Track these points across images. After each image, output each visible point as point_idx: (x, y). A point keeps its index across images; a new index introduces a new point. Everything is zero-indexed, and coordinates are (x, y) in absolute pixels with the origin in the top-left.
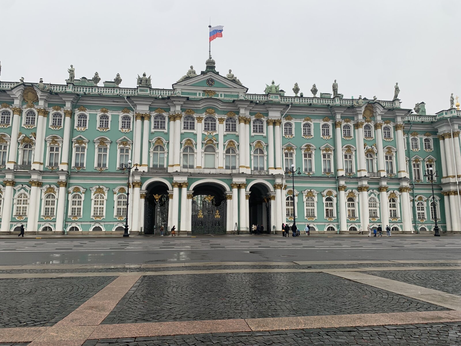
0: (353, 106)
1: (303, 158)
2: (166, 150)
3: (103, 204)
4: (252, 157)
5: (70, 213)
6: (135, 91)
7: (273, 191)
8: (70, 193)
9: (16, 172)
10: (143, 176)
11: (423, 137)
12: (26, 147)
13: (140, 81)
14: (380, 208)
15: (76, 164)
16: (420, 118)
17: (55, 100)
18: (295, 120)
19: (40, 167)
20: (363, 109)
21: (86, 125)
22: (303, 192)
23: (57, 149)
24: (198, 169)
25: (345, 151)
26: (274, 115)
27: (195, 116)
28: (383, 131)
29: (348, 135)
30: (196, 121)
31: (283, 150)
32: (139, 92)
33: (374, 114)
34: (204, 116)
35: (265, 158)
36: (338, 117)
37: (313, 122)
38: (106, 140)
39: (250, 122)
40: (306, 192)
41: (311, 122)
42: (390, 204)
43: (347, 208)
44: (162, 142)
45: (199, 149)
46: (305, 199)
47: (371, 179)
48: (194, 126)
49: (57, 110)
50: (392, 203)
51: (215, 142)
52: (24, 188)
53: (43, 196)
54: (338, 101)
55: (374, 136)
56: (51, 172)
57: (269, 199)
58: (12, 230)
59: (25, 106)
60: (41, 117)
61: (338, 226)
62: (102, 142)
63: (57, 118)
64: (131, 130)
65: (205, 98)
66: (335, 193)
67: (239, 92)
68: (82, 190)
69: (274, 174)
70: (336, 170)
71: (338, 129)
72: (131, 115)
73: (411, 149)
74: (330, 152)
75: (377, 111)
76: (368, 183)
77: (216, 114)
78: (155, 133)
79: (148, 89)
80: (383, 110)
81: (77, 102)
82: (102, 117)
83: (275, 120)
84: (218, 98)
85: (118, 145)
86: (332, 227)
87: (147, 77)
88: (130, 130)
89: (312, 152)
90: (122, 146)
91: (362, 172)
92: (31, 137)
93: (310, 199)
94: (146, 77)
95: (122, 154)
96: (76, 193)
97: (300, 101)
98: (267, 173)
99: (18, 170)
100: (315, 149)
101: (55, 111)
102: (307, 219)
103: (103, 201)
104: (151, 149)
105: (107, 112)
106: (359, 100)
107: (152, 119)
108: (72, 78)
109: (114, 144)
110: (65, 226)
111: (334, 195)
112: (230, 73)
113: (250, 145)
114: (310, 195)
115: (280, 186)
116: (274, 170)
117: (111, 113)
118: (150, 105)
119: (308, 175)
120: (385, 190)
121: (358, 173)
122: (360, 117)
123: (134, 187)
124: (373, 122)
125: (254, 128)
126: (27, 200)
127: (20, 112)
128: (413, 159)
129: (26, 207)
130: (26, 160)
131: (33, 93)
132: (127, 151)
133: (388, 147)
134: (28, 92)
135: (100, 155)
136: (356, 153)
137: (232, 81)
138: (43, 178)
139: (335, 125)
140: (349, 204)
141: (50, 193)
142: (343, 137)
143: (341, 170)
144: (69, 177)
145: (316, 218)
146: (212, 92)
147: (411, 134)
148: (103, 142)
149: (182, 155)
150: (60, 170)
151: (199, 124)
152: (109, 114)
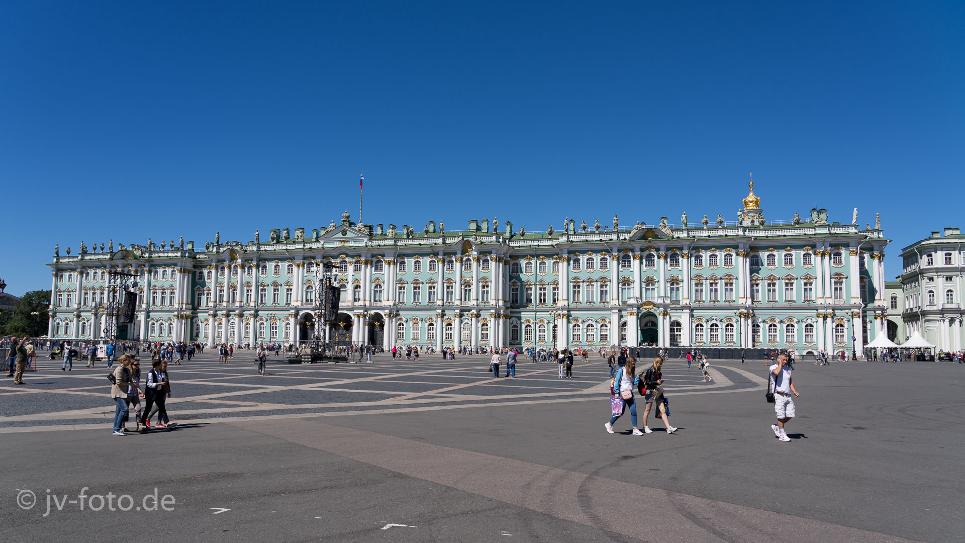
1: (413, 291)
2: (314, 289)
4: (373, 292)
5: (258, 335)
8: (257, 321)
10: (298, 310)
11: (552, 260)
12: (234, 290)
15: (262, 301)
17: (248, 257)
18: (408, 258)
19: (240, 304)
20: (459, 246)
22: (410, 319)
23: (251, 291)
25: (446, 283)
26: (389, 256)
27: (333, 261)
28: (481, 263)
29: (451, 268)
31: (397, 284)
34: (339, 260)
35: (383, 292)
36: (441, 253)
38: (278, 283)
39: (371, 263)
40: (413, 319)
41: (420, 259)
44: (312, 283)
46: (411, 324)
51: (345, 281)
52: (233, 319)
53: (244, 324)
55: (472, 269)
56: (247, 307)
59: (232, 263)
60: (240, 270)
64: (292, 275)
65: (340, 247)
67: (364, 239)
68: (264, 319)
69: (386, 304)
71: (440, 265)
72: (293, 263)
73: (538, 273)
74: (434, 284)
75: (473, 247)
76: (460, 310)
77: (347, 259)
78: (307, 276)
82: (276, 266)
83: (389, 260)
84: (349, 245)
85: (285, 286)
89: (419, 284)
91: (456, 301)
92: (236, 284)
93: (416, 324)
95: (288, 292)
96: (261, 322)
98: (381, 304)
99: (228, 307)
100: (422, 283)
101: (249, 265)
103: (277, 327)
104: (304, 288)
107: (305, 266)
111: (434, 321)
113: (371, 282)
114: (416, 321)
115: (388, 315)
118: (304, 255)
120: (474, 316)
122: (458, 253)
123: (292, 317)
124: (472, 255)
125: (376, 268)
126: (235, 327)
127: (230, 267)
128: (538, 283)
129: (235, 331)
133: (484, 278)
134: (233, 253)
135: (275, 295)
137: (358, 231)
138: (243, 311)
141: (247, 322)
142: (446, 271)
143: (440, 299)
144: (256, 311)
145: (419, 340)
146: (345, 241)
147: (539, 258)
148: (276, 285)
150: (251, 306)
152: (280, 264)
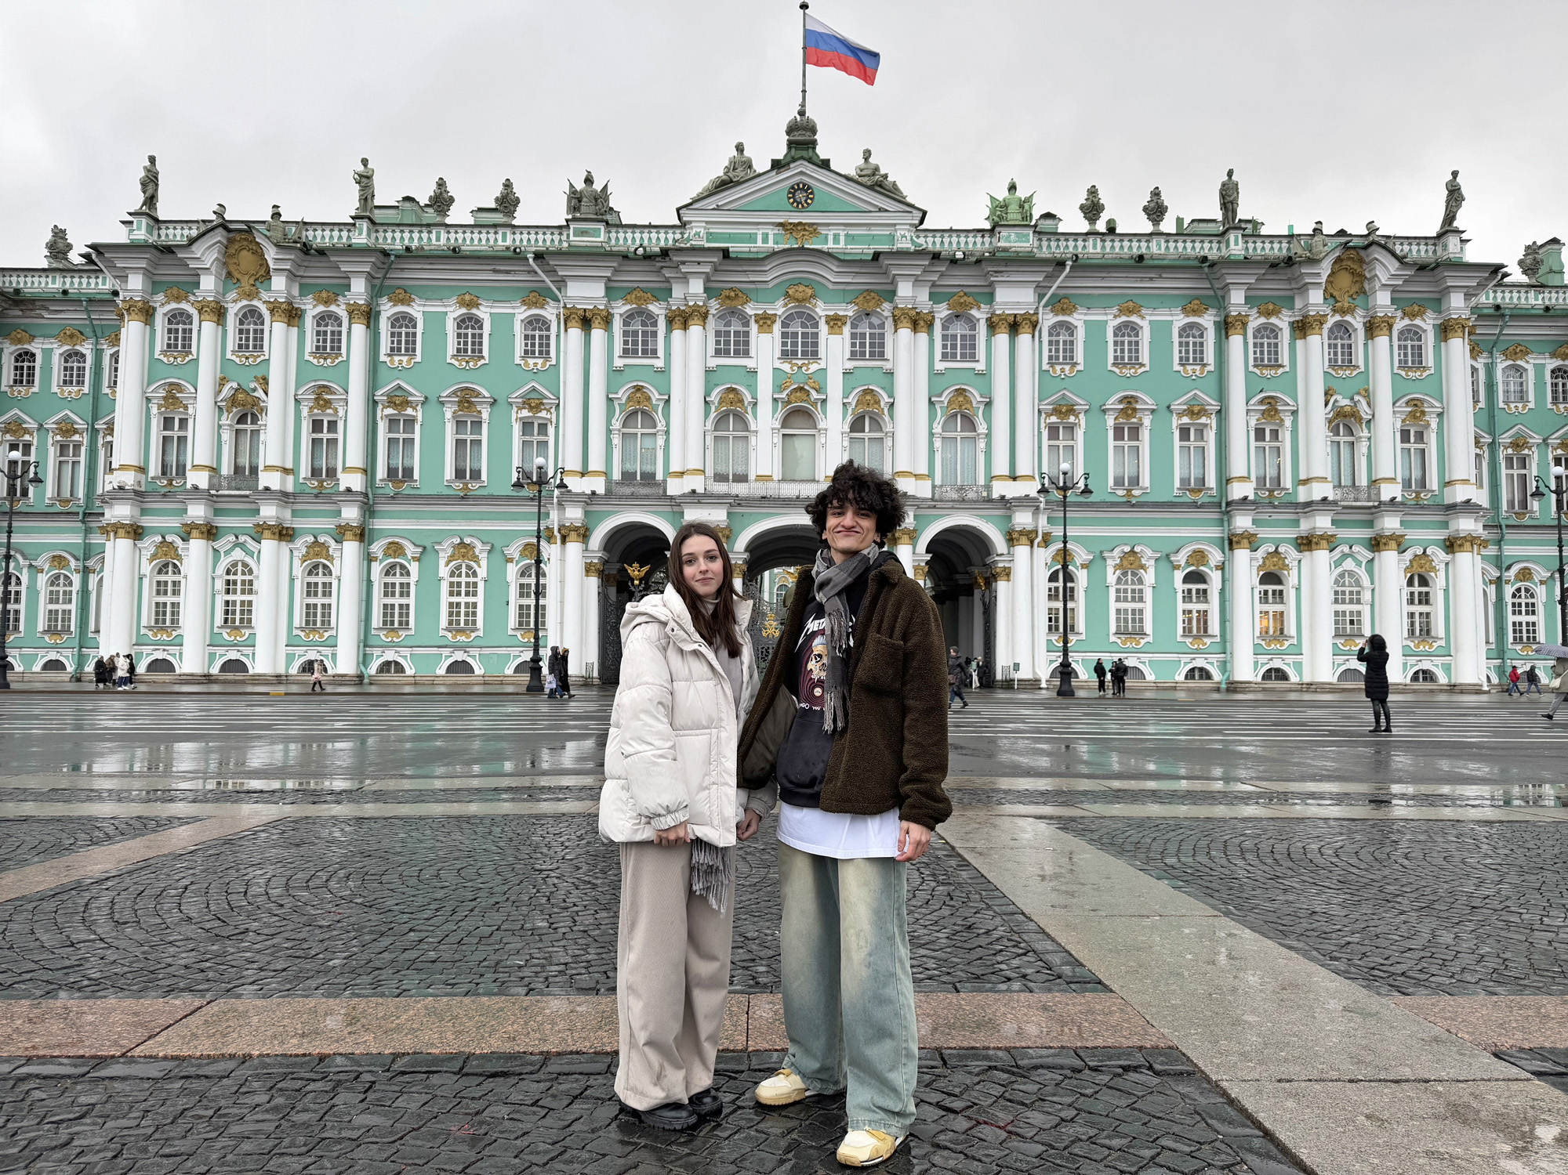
0: (1290, 258)
1: (1111, 443)
2: (661, 425)
3: (475, 594)
4: (938, 443)
5: (376, 620)
6: (560, 234)
7: (1005, 551)
8: (376, 559)
9: (217, 496)
10: (590, 508)
11: (1548, 361)
12: (242, 420)
13: (575, 199)
14: (1372, 605)
15: (392, 472)
16: (1540, 297)
17: (318, 273)
18: (1086, 314)
19: (283, 482)
20: (1325, 269)
21: (414, 350)
22: (1106, 554)
23: (333, 426)
24: (759, 484)
25: (1258, 415)
26: (1014, 297)
27: (750, 310)
28: (1396, 343)
29: (1269, 360)
30: (754, 328)
31: (1043, 416)
32: (572, 238)
33: (1367, 286)
34: (779, 308)
35: (982, 444)
36: (1237, 297)
37: (1148, 318)
38: (478, 394)
39: (930, 325)
40: (1117, 553)
41: (1143, 318)
42: (1412, 594)
43: (1258, 607)
44: (649, 399)
45: (765, 420)
46: (1111, 577)
47: (1345, 507)
48: (747, 343)
49: (327, 303)
50: (1417, 589)
51: (814, 395)
52: (242, 546)
53: (299, 570)
54: (1236, 244)
55: (1361, 363)
56: (316, 496)
57: (991, 579)
58: (215, 670)
59: (232, 295)
60: (279, 328)
61: (1224, 666)
62: (466, 400)
63: (329, 329)
64: (554, 362)
65: (784, 250)
66: (1215, 556)
67: (895, 225)
68: (410, 550)
69: (1009, 496)
70: (1225, 480)
71: (1236, 341)
72: (550, 312)
73: (1501, 405)
74: (1203, 420)
75: (1376, 275)
76: (1333, 522)
77: (820, 303)
78: (627, 369)
79: (602, 227)
80: (1398, 269)
81: (385, 277)
82: (462, 322)
83: (1015, 315)
84: (824, 247)
85: (515, 409)
86: (1201, 669)
87: (598, 186)
88: (548, 364)
89: (1140, 419)
90: (525, 413)
91: (1315, 485)
92: (254, 390)
93: (1129, 577)
94: (595, 186)
95: (527, 438)
96: (392, 560)
97: (1103, 247)
98: (985, 494)
99: (220, 492)
100: (1153, 411)
101: (321, 308)
102: (1119, 641)
103: (475, 584)
104: (614, 421)
105: (477, 305)
106: (1313, 236)
107: (617, 324)
108: (366, 199)
109: (501, 407)
110: (365, 660)
111: (1213, 563)
112: (866, 159)
113: (931, 403)
114: (1131, 563)
115: (1030, 536)
116: (1011, 483)
117: (488, 310)
118: (609, 279)
119: (1124, 500)
120: (1393, 544)
121: (1301, 489)
122: (1316, 297)
123: (564, 540)
124: (1360, 312)
125: (944, 346)
126: (251, 583)
127: (220, 314)
128: (1505, 439)
129: (250, 603)
130: (245, 461)
131: (255, 253)
132: (543, 428)
133: (1412, 400)
134: (238, 251)
135: (460, 444)
136: (1295, 423)
137: (871, 188)
138: (295, 513)
139: (1225, 327)
140: (1266, 592)
141: (318, 562)
142: (1251, 369)
143: (1242, 479)
144: (369, 511)
145: (1150, 639)
146: (805, 230)
147: (1504, 353)
148: (468, 402)
149: (709, 439)
150: (342, 488)
151: (765, 338)
152: (483, 313)
